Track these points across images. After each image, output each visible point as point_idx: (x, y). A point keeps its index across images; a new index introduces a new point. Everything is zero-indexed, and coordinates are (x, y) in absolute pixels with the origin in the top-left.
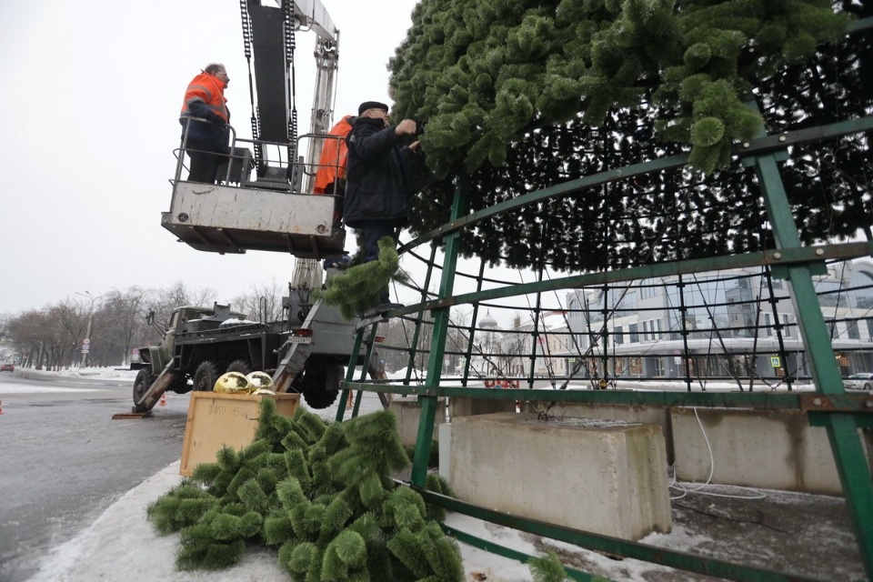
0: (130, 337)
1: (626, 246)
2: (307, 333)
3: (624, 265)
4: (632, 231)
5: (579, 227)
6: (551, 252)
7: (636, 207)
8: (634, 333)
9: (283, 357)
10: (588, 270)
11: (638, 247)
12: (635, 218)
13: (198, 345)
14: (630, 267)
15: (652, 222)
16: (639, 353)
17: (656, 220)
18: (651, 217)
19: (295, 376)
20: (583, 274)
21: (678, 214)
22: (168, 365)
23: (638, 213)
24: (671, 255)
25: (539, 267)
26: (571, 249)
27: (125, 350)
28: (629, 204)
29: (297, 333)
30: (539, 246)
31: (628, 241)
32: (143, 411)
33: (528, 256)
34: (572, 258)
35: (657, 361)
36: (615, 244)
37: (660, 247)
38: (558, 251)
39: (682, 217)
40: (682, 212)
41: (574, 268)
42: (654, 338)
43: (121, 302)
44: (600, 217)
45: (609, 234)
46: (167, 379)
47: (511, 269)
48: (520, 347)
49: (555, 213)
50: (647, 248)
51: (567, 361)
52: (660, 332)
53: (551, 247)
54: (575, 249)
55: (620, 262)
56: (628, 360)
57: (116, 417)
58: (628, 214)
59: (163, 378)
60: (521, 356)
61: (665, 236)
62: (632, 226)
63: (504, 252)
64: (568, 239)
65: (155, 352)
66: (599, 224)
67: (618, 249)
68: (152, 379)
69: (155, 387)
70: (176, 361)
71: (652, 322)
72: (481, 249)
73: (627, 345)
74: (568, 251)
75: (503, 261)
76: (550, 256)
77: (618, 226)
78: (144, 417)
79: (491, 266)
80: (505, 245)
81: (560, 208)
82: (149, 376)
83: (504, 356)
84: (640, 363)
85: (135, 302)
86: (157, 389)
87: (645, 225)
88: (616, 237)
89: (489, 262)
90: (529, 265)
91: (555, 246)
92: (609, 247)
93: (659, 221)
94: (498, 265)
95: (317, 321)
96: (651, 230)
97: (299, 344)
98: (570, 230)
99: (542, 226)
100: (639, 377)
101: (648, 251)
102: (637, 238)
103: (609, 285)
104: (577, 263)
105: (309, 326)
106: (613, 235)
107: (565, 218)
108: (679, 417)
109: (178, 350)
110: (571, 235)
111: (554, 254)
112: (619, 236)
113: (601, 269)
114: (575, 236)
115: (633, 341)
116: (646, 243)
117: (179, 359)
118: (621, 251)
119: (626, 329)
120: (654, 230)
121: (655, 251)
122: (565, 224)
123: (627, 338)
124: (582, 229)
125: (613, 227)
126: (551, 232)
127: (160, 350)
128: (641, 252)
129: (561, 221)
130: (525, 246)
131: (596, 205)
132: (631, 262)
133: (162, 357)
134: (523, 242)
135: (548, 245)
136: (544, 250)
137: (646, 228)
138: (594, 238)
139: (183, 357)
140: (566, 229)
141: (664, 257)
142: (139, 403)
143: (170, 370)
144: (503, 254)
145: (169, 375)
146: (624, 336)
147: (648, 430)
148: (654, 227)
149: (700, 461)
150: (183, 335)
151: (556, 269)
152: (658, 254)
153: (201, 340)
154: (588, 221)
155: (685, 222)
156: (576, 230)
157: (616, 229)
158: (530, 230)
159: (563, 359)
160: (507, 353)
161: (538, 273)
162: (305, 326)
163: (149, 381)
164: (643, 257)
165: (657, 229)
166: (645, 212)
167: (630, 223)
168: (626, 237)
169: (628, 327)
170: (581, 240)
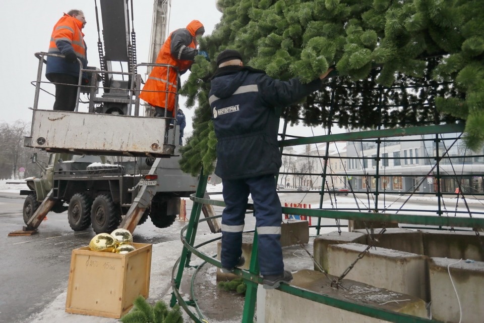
0: (17, 158)
1: (395, 109)
2: (153, 177)
3: (394, 124)
4: (400, 97)
5: (360, 94)
6: (337, 113)
7: (404, 79)
8: (397, 158)
9: (136, 196)
10: (365, 128)
11: (405, 111)
12: (403, 87)
13: (71, 181)
14: (398, 125)
15: (417, 91)
16: (400, 174)
17: (420, 89)
18: (416, 87)
19: (145, 210)
20: (362, 130)
21: (437, 85)
22: (49, 195)
23: (406, 84)
24: (430, 117)
25: (328, 124)
26: (353, 112)
27: (14, 168)
28: (400, 77)
29: (145, 178)
30: (328, 108)
31: (397, 106)
32: (31, 229)
33: (320, 117)
34: (354, 118)
35: (414, 180)
36: (387, 107)
37: (422, 111)
38: (342, 112)
39: (440, 88)
40: (441, 84)
41: (355, 125)
42: (412, 163)
43: (9, 131)
44: (376, 86)
45: (383, 100)
46: (49, 205)
47: (307, 127)
48: (310, 168)
49: (342, 83)
50: (412, 111)
51: (345, 178)
52: (417, 158)
53: (337, 110)
54: (356, 111)
55: (390, 122)
56: (392, 179)
57: (12, 235)
58: (398, 84)
59: (46, 204)
60: (310, 174)
61: (426, 102)
62: (401, 94)
63: (302, 113)
64: (351, 103)
65: (38, 183)
66: (375, 91)
67: (390, 111)
68: (38, 205)
69: (40, 211)
70: (55, 191)
71: (411, 150)
72: (285, 113)
73: (391, 168)
74: (350, 112)
75: (301, 121)
76: (337, 117)
77: (390, 93)
78: (32, 234)
79: (292, 125)
80: (302, 108)
81: (345, 80)
82: (34, 201)
83: (298, 174)
84: (401, 181)
85: (20, 132)
86: (41, 213)
87: (411, 93)
88: (388, 102)
89: (290, 122)
90: (321, 124)
91: (341, 109)
92: (382, 110)
93: (422, 91)
94: (297, 124)
95: (161, 168)
96: (416, 97)
97: (148, 186)
98: (353, 97)
99: (331, 94)
100: (400, 192)
101: (412, 113)
102: (404, 103)
103: (382, 139)
104: (357, 122)
105: (155, 172)
106: (386, 100)
107: (349, 88)
108: (435, 273)
109: (56, 183)
110: (353, 100)
111: (340, 115)
112: (390, 102)
113: (375, 127)
114: (356, 101)
115: (396, 164)
116: (411, 107)
117: (57, 190)
118: (391, 113)
119: (391, 155)
120: (418, 98)
121: (418, 114)
122: (349, 92)
123: (391, 162)
124: (362, 96)
125: (386, 94)
126: (338, 98)
127: (42, 182)
128: (407, 114)
129: (346, 89)
130: (317, 109)
131: (373, 78)
132: (399, 121)
133: (44, 187)
134: (316, 105)
135: (335, 107)
136: (332, 112)
137: (411, 95)
138: (371, 102)
139: (60, 189)
140: (350, 95)
141: (425, 118)
142: (28, 223)
143: (50, 199)
144: (301, 116)
145: (50, 202)
146: (389, 160)
147: (415, 307)
148: (418, 94)
149: (451, 307)
150: (60, 173)
151: (341, 127)
152: (420, 116)
153: (73, 178)
154: (367, 89)
155: (442, 92)
156: (358, 97)
157: (388, 96)
158: (322, 96)
159: (342, 177)
160: (300, 172)
161: (327, 130)
162: (151, 172)
163: (35, 205)
164: (408, 118)
165: (420, 96)
166: (411, 84)
167: (399, 92)
168: (396, 102)
169: (392, 154)
170: (361, 104)
